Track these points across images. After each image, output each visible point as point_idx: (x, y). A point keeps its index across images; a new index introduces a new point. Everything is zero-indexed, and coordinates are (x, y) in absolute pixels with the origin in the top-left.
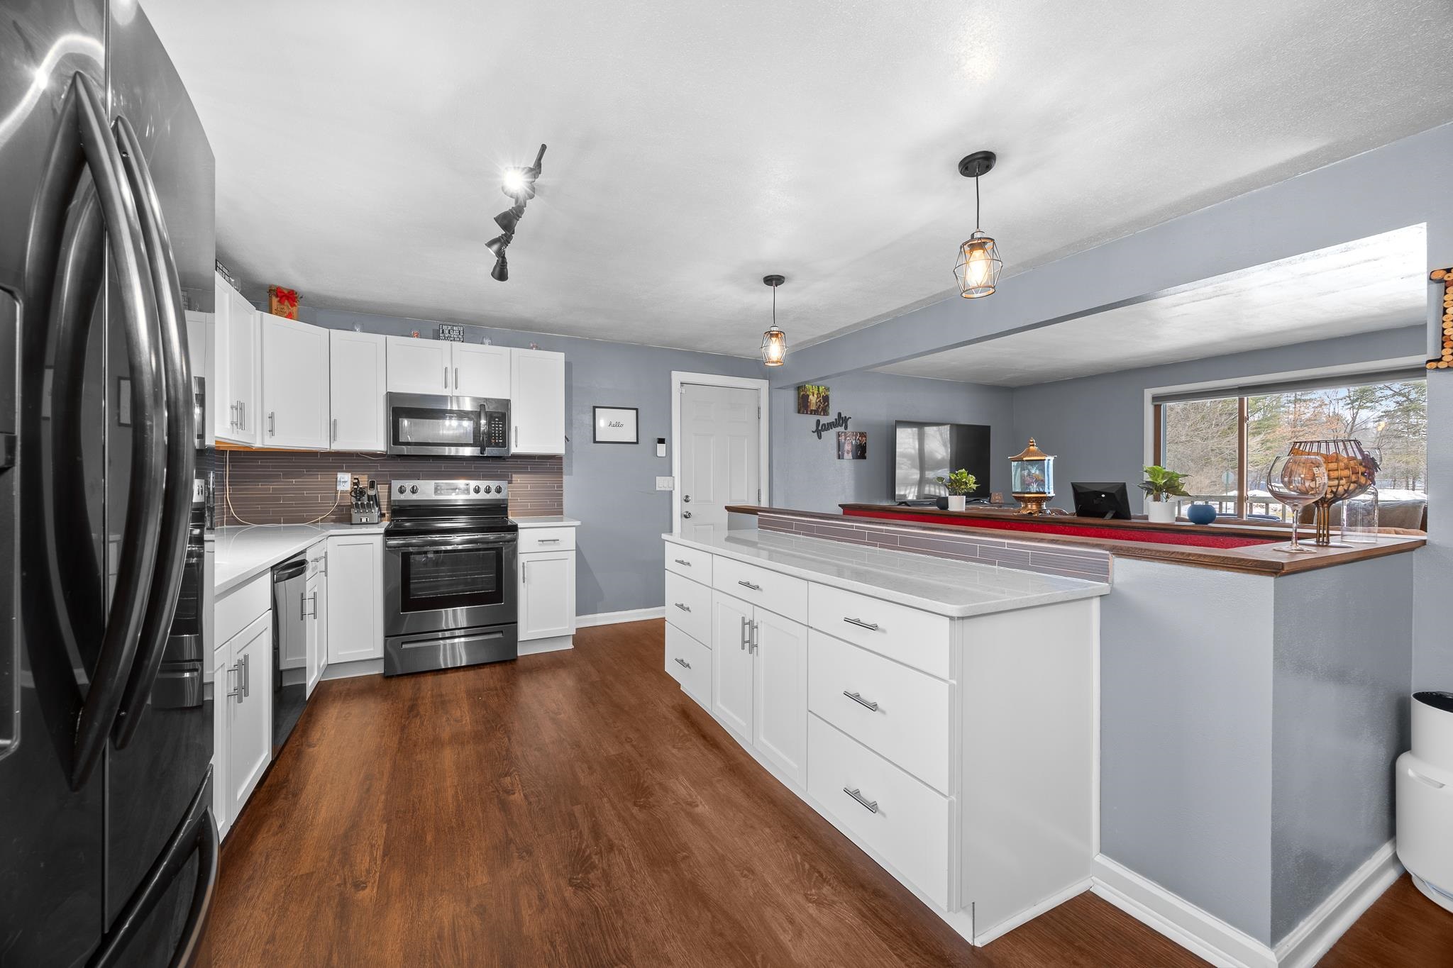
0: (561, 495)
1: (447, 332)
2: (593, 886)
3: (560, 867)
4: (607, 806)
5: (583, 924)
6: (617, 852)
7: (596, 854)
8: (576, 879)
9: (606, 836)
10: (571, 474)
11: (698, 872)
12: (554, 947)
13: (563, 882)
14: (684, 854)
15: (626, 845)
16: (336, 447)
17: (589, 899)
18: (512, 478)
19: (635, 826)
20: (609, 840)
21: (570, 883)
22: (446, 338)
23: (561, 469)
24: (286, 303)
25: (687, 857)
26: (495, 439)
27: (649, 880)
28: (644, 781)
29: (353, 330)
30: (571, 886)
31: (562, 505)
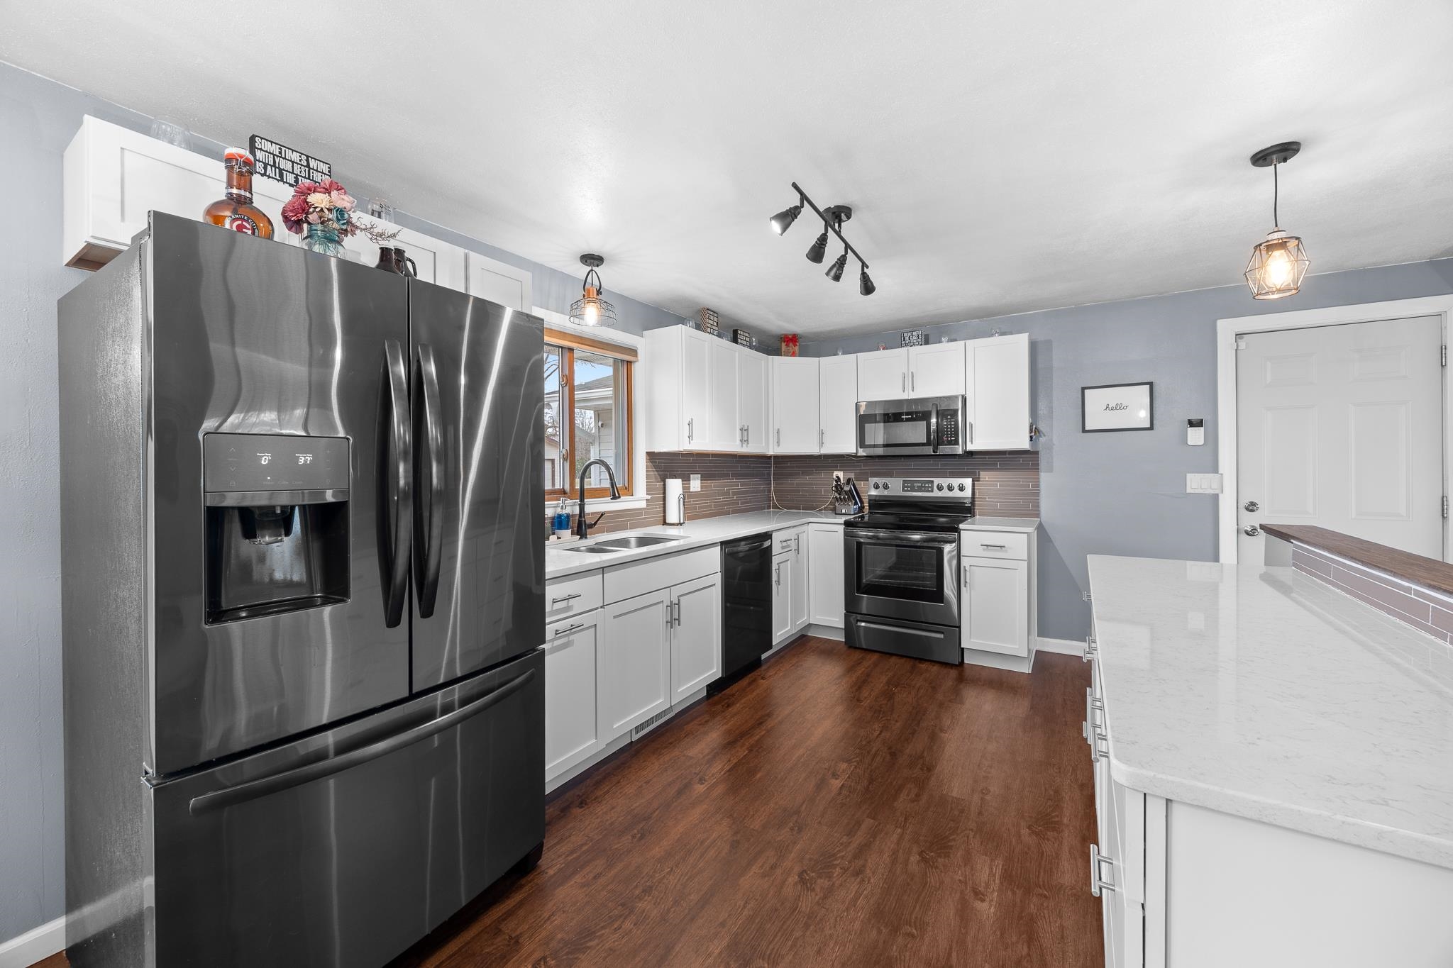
0: (1038, 495)
1: (907, 338)
2: (813, 890)
3: (808, 856)
4: (895, 837)
5: (776, 910)
6: (858, 880)
7: (841, 869)
8: (807, 874)
9: (866, 860)
10: (1050, 470)
11: (907, 958)
12: (744, 907)
13: (797, 869)
14: (914, 931)
15: (872, 881)
16: (825, 451)
17: (799, 896)
18: (979, 475)
19: (898, 871)
20: (864, 866)
21: (800, 875)
22: (907, 345)
23: (1038, 465)
24: (791, 344)
25: (913, 936)
26: (947, 437)
27: (857, 925)
28: (954, 840)
29: (836, 354)
30: (799, 876)
31: (1038, 507)
